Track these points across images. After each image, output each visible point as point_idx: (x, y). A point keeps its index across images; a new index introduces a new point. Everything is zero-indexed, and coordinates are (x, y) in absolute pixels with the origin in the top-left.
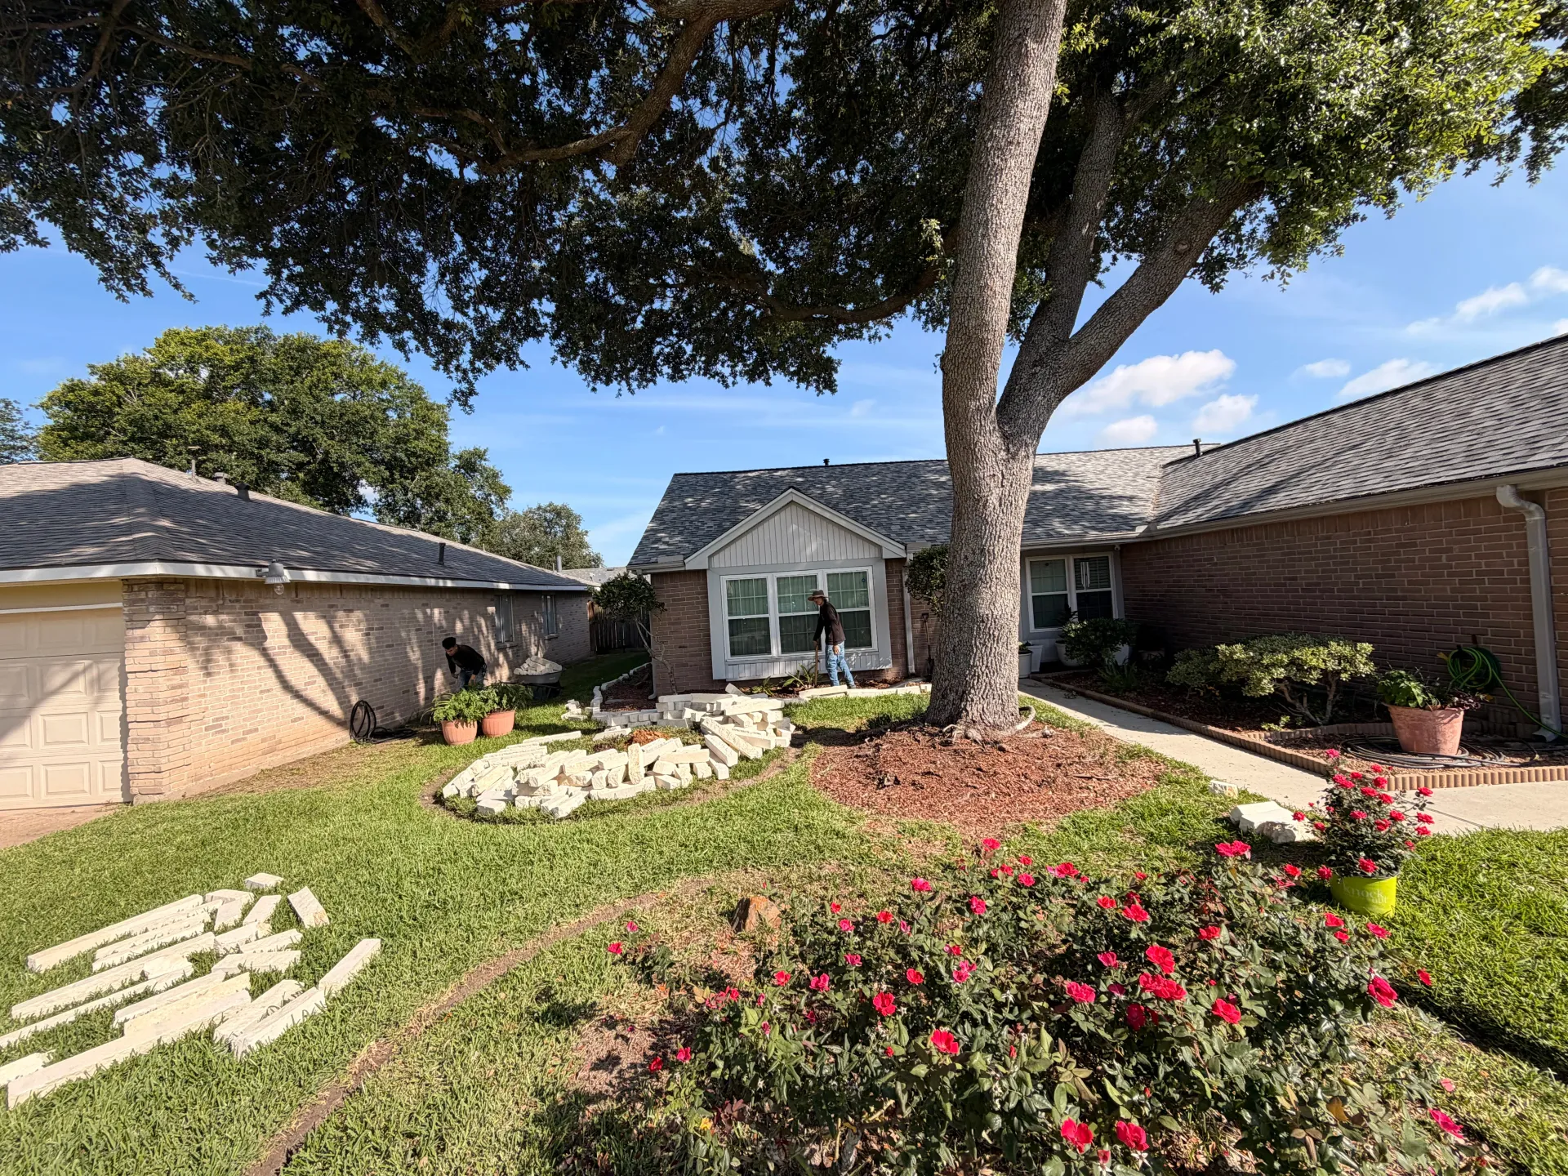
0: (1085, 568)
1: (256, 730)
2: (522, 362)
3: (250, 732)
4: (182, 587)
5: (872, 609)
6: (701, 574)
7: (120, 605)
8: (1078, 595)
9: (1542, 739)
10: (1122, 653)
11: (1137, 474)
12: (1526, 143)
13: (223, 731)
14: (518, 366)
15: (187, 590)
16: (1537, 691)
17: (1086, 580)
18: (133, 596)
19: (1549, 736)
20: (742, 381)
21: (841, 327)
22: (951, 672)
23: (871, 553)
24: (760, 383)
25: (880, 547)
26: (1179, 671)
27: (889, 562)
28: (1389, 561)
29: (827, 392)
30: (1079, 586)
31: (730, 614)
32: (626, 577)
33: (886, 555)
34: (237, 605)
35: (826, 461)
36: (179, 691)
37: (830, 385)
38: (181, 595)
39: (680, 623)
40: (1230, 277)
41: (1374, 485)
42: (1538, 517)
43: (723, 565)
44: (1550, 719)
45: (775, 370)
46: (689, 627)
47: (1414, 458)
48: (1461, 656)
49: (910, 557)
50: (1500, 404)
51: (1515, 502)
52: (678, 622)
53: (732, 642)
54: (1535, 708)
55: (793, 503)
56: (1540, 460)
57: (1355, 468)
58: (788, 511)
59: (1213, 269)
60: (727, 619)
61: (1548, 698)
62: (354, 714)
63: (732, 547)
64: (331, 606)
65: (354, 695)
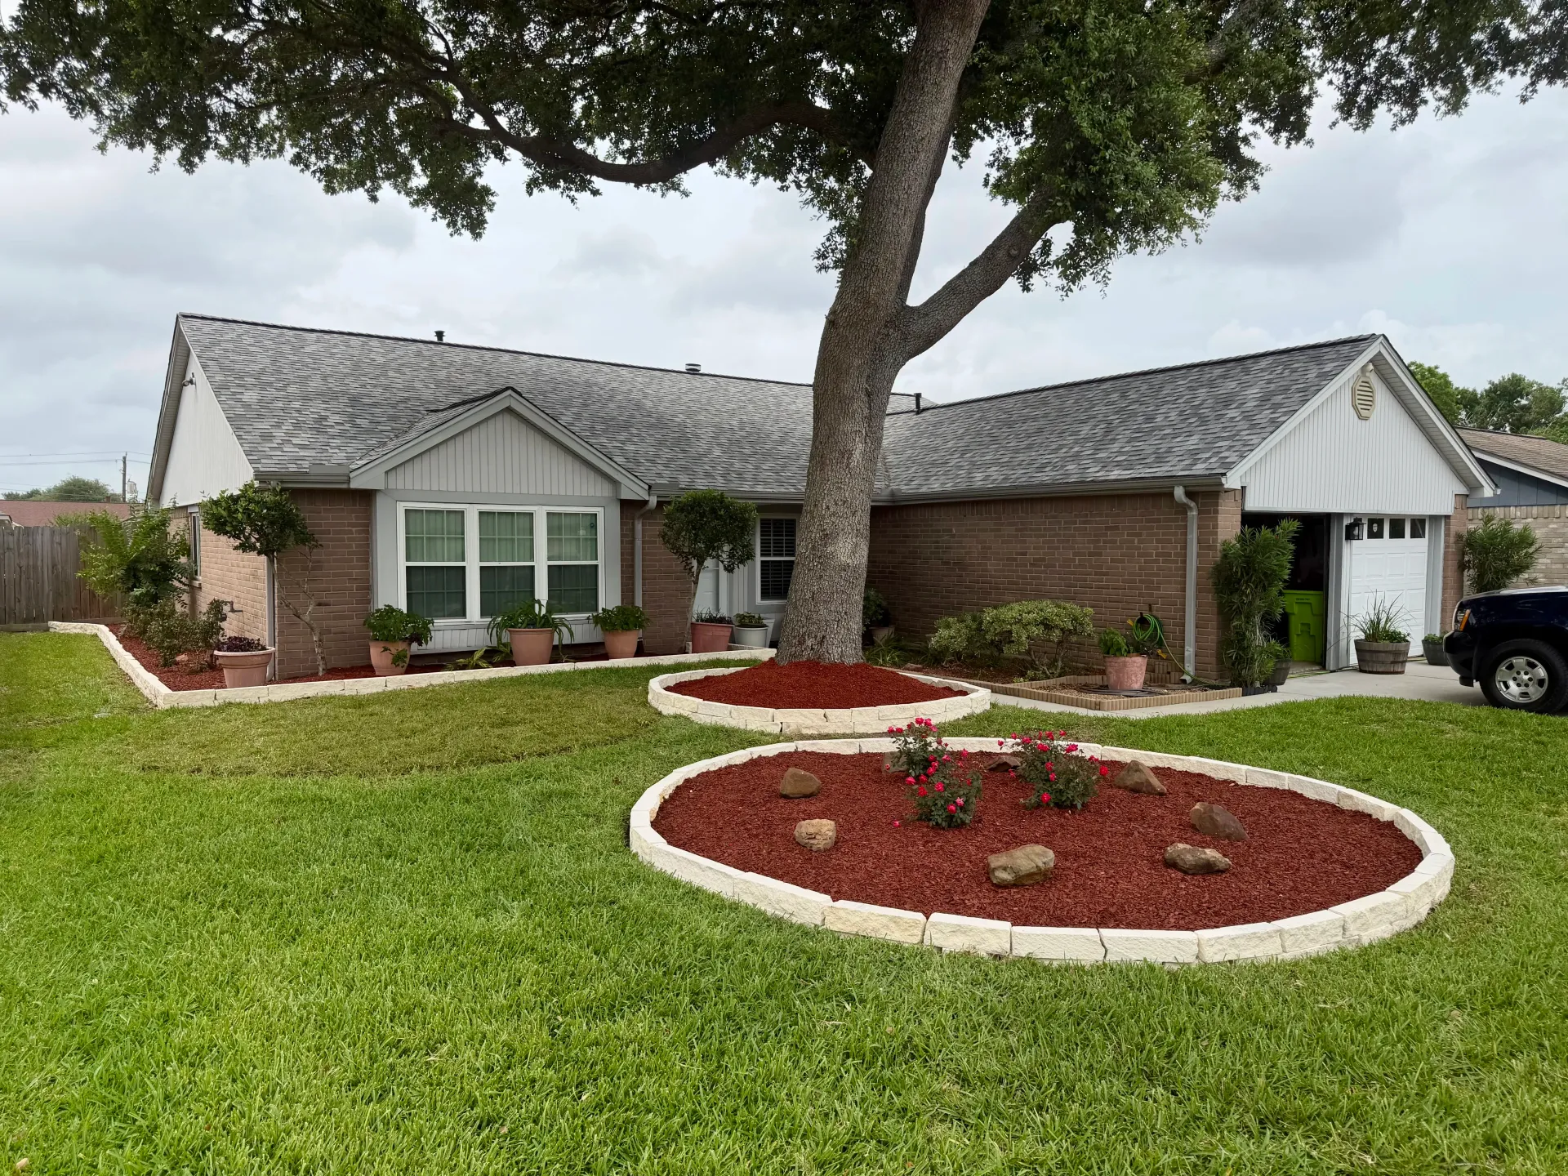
5: (600, 562)
6: (369, 497)
9: (1184, 681)
16: (1183, 647)
19: (1188, 678)
23: (602, 490)
25: (614, 483)
28: (1099, 541)
29: (466, 234)
31: (408, 559)
33: (626, 495)
37: (476, 226)
39: (321, 568)
40: (1036, 279)
41: (1095, 473)
42: (1195, 513)
43: (400, 486)
44: (1190, 667)
45: (388, 176)
46: (335, 575)
47: (1120, 453)
48: (1143, 622)
49: (653, 501)
50: (1173, 415)
51: (1184, 499)
52: (318, 566)
53: (409, 596)
54: (1182, 660)
55: (509, 410)
56: (1200, 469)
57: (1077, 455)
58: (499, 419)
59: (1027, 270)
60: (403, 564)
61: (1190, 651)
63: (417, 462)
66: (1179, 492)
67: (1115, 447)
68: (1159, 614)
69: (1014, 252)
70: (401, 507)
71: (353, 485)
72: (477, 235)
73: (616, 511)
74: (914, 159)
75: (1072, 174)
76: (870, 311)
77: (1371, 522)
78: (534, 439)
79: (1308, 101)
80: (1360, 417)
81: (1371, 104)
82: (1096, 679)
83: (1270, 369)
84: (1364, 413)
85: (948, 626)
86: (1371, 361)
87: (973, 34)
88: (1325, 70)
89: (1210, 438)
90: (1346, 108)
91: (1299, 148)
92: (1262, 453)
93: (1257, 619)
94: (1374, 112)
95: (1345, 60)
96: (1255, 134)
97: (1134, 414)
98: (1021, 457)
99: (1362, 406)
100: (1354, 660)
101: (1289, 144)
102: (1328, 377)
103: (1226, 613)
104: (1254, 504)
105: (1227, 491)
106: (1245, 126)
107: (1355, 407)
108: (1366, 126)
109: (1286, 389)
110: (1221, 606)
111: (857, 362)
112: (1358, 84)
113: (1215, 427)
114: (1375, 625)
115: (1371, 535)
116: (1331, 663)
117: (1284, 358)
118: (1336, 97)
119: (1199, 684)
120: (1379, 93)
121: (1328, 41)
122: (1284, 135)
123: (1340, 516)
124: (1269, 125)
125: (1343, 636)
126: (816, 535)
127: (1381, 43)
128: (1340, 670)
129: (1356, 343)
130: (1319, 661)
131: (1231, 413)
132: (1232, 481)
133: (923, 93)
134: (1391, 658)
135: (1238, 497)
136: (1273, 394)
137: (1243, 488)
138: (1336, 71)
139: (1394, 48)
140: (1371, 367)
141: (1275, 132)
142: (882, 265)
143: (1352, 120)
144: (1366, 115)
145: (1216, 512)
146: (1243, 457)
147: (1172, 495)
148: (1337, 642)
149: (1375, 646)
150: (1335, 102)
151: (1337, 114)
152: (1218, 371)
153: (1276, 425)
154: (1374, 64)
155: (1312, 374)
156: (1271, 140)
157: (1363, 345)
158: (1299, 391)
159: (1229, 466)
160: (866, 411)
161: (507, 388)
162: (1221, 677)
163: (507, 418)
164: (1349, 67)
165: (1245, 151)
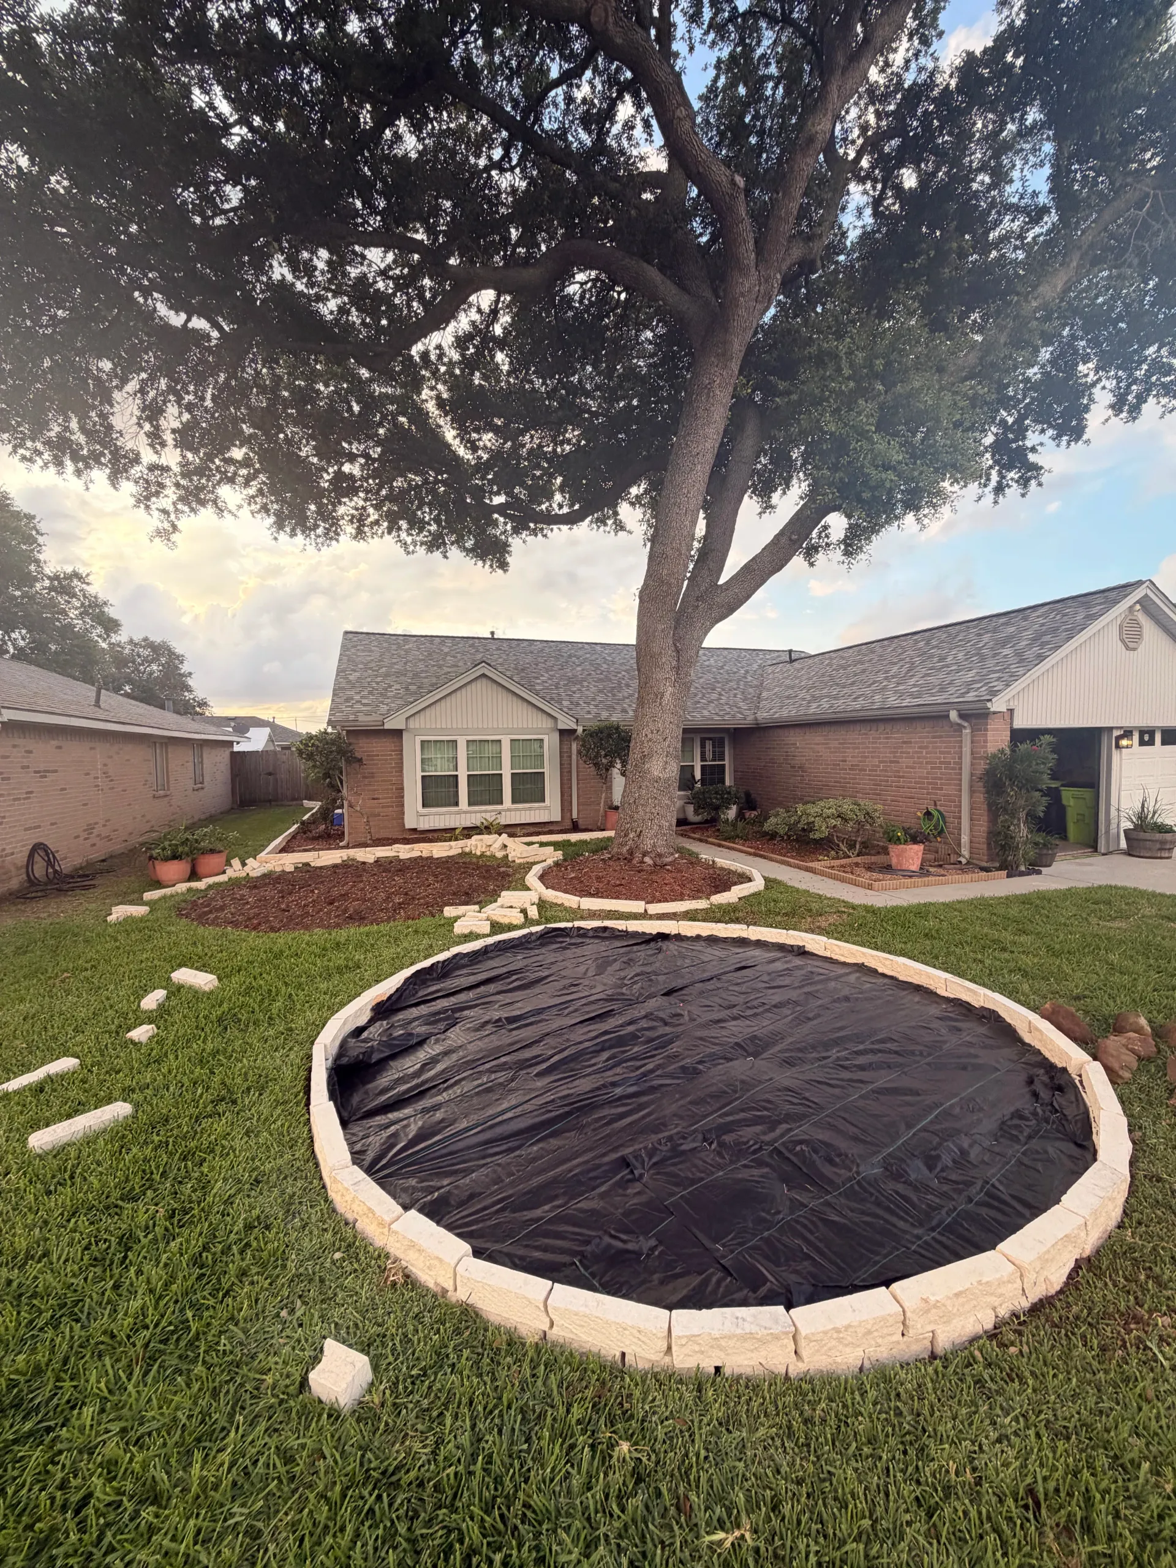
0: (709, 746)
5: (546, 770)
6: (398, 733)
8: (703, 767)
9: (961, 864)
10: (732, 813)
11: (747, 672)
12: (994, 477)
16: (960, 834)
17: (709, 755)
19: (964, 861)
20: (421, 550)
21: (532, 525)
22: (632, 817)
23: (548, 723)
24: (437, 554)
25: (555, 719)
26: (771, 823)
27: (563, 733)
28: (898, 753)
29: (500, 571)
30: (703, 759)
31: (423, 770)
32: (326, 733)
33: (561, 726)
35: (492, 633)
37: (503, 565)
39: (373, 777)
40: (820, 557)
41: (893, 701)
42: (968, 731)
43: (416, 726)
44: (965, 852)
45: (452, 543)
46: (380, 782)
47: (914, 686)
48: (928, 814)
49: (580, 729)
50: (961, 656)
51: (959, 721)
52: (372, 775)
53: (425, 794)
54: (959, 845)
55: (484, 675)
56: (971, 696)
57: (884, 688)
58: (479, 682)
59: (811, 552)
60: (419, 774)
61: (965, 839)
62: (31, 855)
63: (428, 711)
64: (14, 746)
65: (33, 838)
66: (953, 715)
67: (912, 681)
68: (941, 809)
69: (794, 537)
70: (418, 739)
71: (386, 727)
72: (505, 571)
73: (557, 736)
74: (692, 470)
75: (835, 468)
76: (665, 588)
77: (1142, 733)
78: (502, 695)
79: (1087, 409)
80: (1127, 648)
81: (1141, 399)
82: (880, 859)
83: (1045, 615)
84: (1131, 645)
85: (777, 815)
86: (1138, 602)
87: (735, 366)
88: (1099, 380)
89: (985, 671)
90: (1117, 407)
91: (1078, 447)
92: (1029, 681)
93: (1022, 815)
94: (1144, 406)
95: (1118, 368)
96: (1041, 444)
97: (932, 656)
98: (846, 690)
99: (1130, 638)
100: (1123, 844)
101: (1069, 444)
102: (1092, 618)
103: (994, 810)
104: (1020, 723)
105: (995, 713)
106: (1032, 438)
107: (1122, 641)
108: (1134, 419)
109: (1056, 630)
110: (990, 805)
111: (660, 627)
112: (1129, 386)
113: (990, 663)
114: (1142, 816)
115: (1142, 743)
116: (1102, 847)
117: (1059, 606)
118: (1110, 398)
119: (971, 867)
120: (1148, 391)
121: (1101, 355)
122: (1065, 438)
123: (1110, 729)
124: (1050, 432)
125: (1113, 826)
126: (638, 756)
127: (1152, 350)
128: (1111, 853)
129: (1125, 589)
130: (1091, 844)
131: (1006, 651)
132: (998, 705)
133: (696, 418)
134: (1158, 846)
135: (1007, 717)
136: (1044, 634)
137: (1011, 711)
138: (1108, 378)
139: (1164, 351)
140: (1138, 607)
141: (1057, 438)
142: (669, 552)
143: (1124, 415)
144: (1135, 411)
145: (986, 730)
146: (1008, 686)
147: (948, 716)
148: (1107, 832)
149: (1142, 835)
150: (1108, 403)
151: (1110, 412)
152: (1002, 620)
153: (1041, 658)
154: (1145, 367)
155: (1080, 617)
156: (1054, 444)
157: (1129, 590)
158: (1067, 630)
159: (995, 693)
160: (674, 663)
161: (483, 662)
162: (991, 859)
163: (484, 680)
164: (1120, 373)
165: (1032, 457)
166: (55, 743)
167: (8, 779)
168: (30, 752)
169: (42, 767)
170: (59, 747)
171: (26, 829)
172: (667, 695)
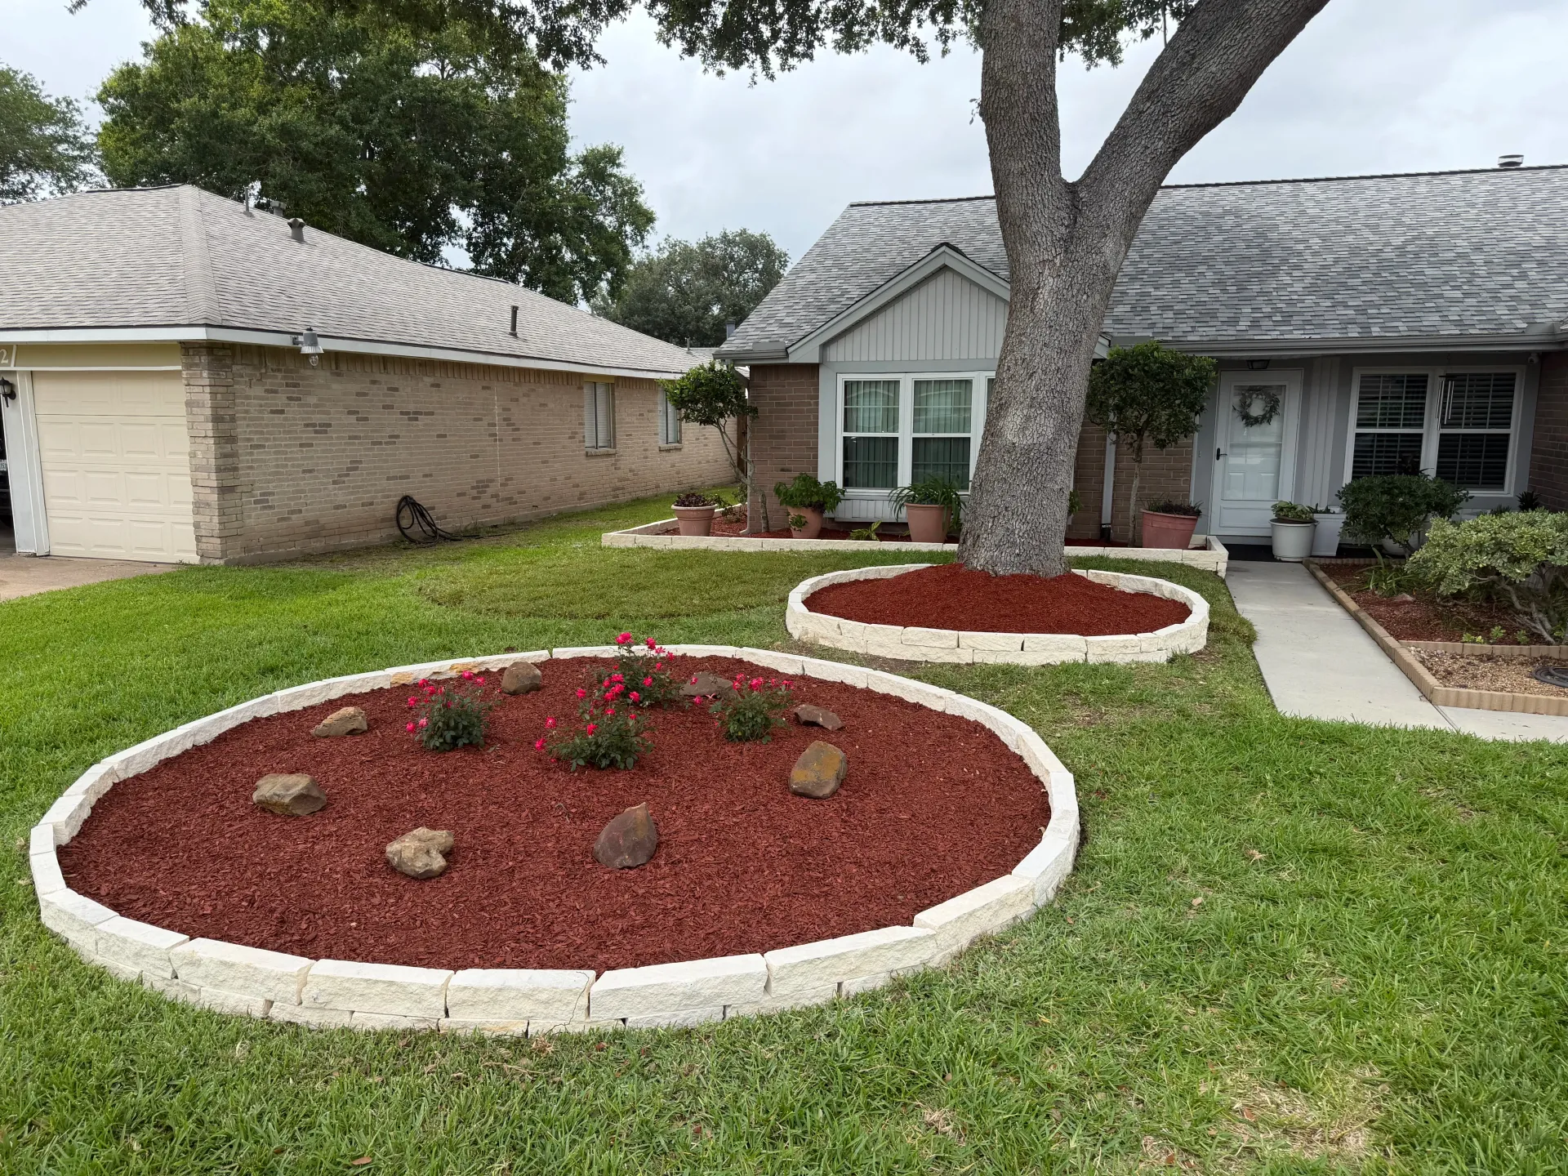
1: (300, 511)
2: (597, 57)
3: (293, 512)
4: (229, 352)
6: (812, 370)
7: (179, 368)
8: (1447, 440)
13: (271, 507)
14: (593, 63)
15: (233, 356)
17: (1469, 412)
18: (190, 361)
31: (846, 429)
34: (280, 375)
36: (230, 460)
38: (228, 362)
39: (783, 437)
43: (841, 359)
46: (796, 444)
52: (782, 435)
53: (846, 466)
55: (944, 268)
60: (840, 435)
62: (399, 511)
63: (857, 333)
64: (374, 382)
65: (399, 490)
70: (842, 378)
71: (792, 360)
161: (942, 245)
163: (944, 276)
166: (428, 380)
167: (366, 419)
168: (396, 390)
169: (411, 408)
170: (438, 386)
171: (388, 479)
172: (1045, 294)
